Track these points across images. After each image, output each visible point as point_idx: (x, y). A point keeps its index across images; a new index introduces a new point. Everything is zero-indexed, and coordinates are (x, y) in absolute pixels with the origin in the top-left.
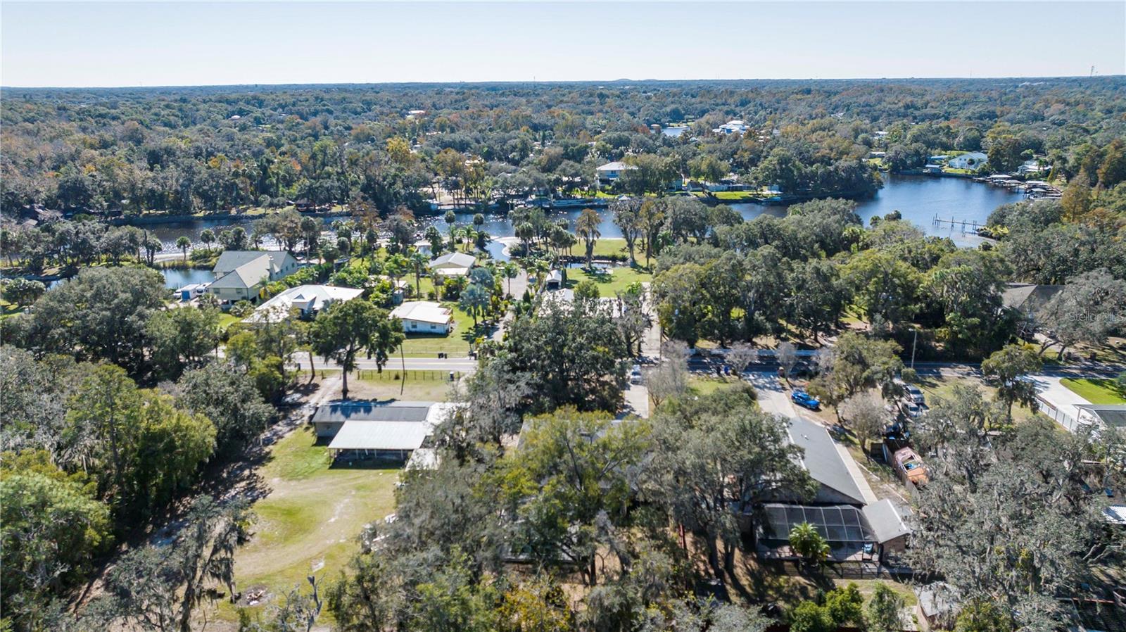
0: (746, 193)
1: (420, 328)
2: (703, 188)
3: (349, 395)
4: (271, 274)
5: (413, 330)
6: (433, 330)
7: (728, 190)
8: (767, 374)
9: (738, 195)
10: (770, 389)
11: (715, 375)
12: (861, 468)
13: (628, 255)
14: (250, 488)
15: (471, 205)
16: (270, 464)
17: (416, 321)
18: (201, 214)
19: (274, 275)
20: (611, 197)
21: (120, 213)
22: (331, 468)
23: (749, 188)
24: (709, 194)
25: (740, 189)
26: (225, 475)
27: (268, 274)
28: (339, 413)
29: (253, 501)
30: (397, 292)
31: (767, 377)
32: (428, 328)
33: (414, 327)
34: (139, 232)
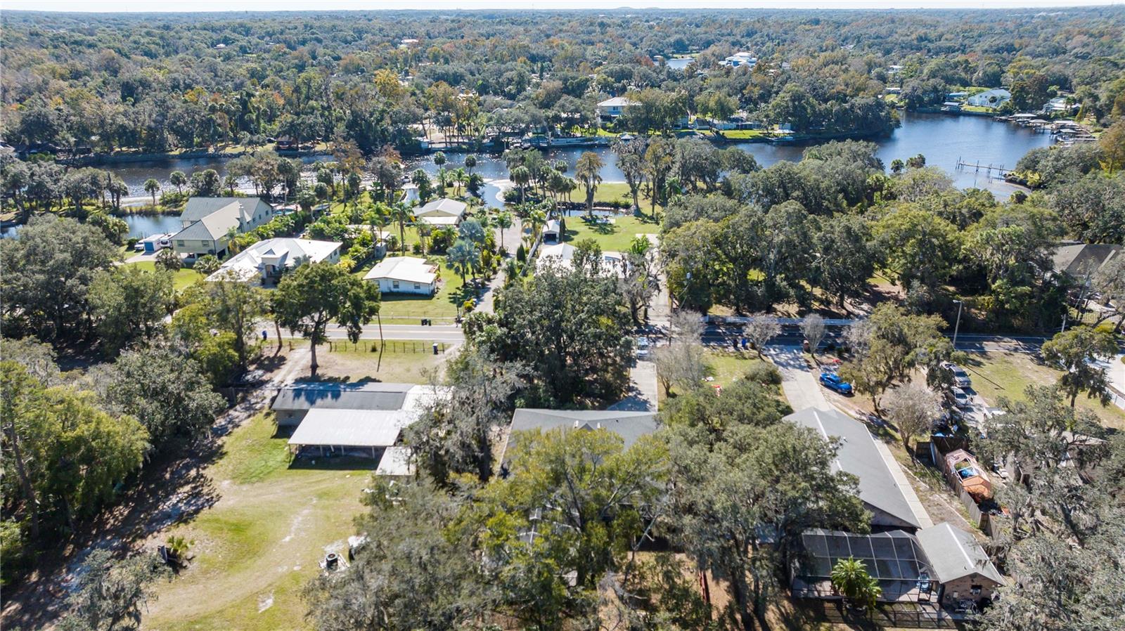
0: (756, 132)
1: (402, 288)
2: (710, 126)
3: (319, 371)
4: (241, 224)
5: (396, 290)
6: (417, 291)
7: (737, 128)
8: (788, 347)
9: (747, 134)
10: (794, 367)
11: (732, 349)
12: (906, 472)
13: (631, 201)
14: (196, 495)
15: (464, 143)
16: (221, 462)
17: (398, 281)
18: (177, 152)
19: (245, 224)
20: (614, 135)
21: (89, 151)
22: (290, 468)
23: (759, 127)
24: (717, 133)
25: (750, 128)
26: (168, 476)
27: (237, 224)
28: (303, 398)
29: (197, 512)
30: (379, 245)
31: (790, 353)
32: (411, 289)
33: (396, 286)
34: (102, 174)
